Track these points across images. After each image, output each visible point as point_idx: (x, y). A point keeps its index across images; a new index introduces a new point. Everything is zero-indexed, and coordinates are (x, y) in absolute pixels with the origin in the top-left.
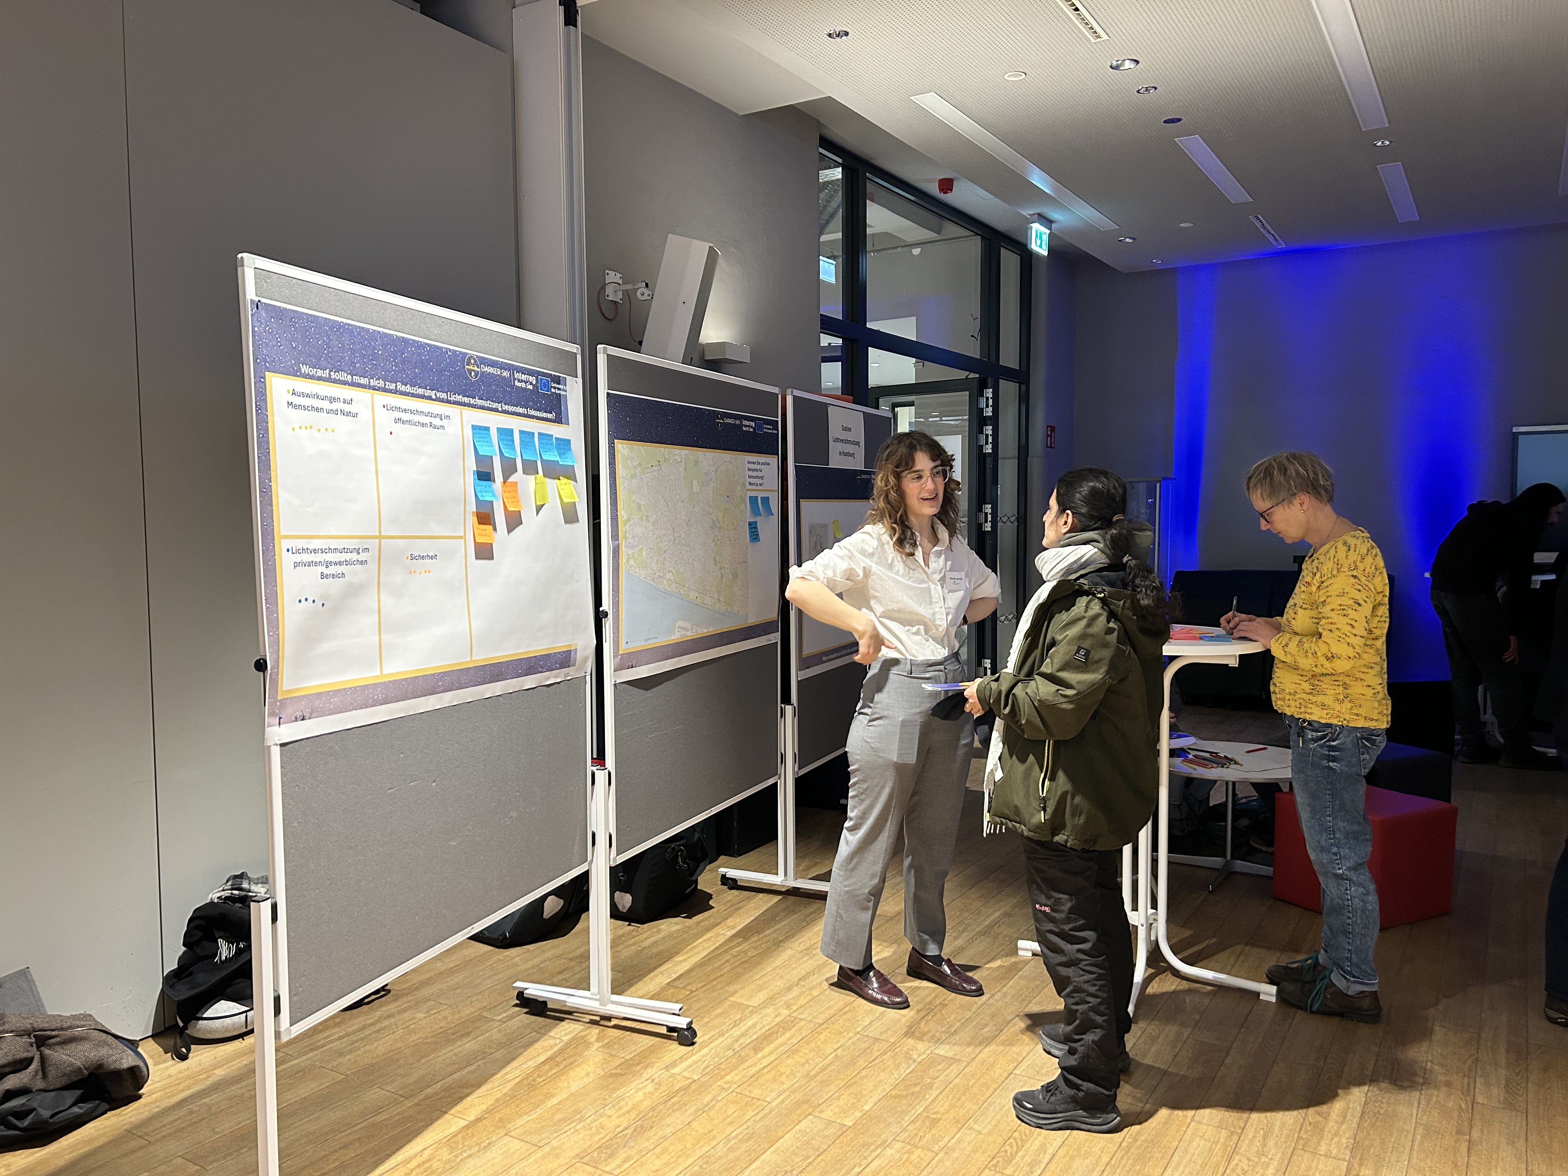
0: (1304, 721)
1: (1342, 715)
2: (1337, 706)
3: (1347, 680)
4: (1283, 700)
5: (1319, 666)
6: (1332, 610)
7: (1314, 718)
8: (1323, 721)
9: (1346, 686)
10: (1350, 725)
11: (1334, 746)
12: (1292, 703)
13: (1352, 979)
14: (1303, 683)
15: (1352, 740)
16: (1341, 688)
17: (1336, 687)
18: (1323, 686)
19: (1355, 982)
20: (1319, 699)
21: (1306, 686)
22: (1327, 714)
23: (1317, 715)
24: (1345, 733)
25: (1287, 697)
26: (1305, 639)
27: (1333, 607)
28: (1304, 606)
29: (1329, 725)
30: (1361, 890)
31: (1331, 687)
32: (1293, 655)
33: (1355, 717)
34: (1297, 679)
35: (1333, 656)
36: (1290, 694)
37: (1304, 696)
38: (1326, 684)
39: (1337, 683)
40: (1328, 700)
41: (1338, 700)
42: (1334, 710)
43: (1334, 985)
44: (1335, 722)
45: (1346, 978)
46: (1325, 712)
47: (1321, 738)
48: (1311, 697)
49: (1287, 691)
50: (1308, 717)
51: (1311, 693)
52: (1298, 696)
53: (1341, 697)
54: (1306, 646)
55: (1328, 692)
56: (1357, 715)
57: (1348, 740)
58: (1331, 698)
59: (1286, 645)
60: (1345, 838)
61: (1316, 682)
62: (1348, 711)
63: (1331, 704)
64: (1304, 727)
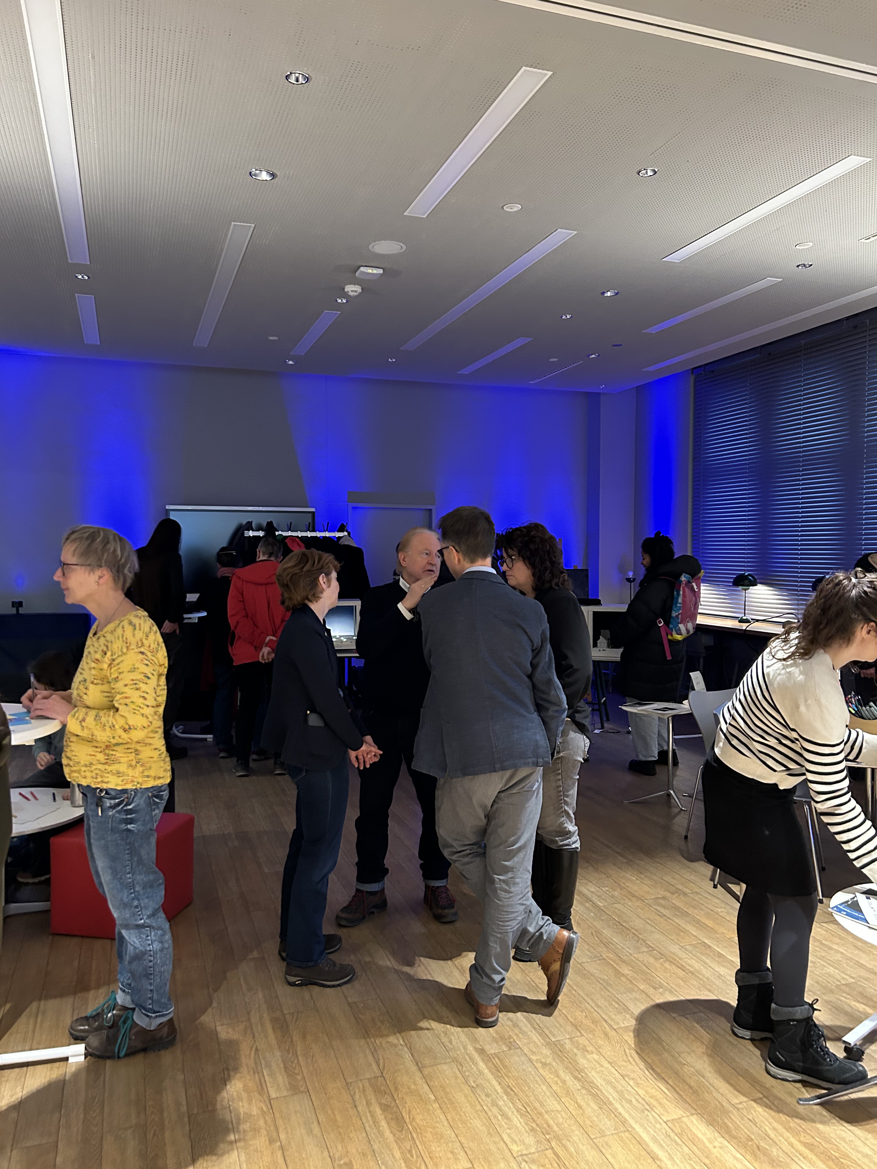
0: (101, 791)
1: (136, 780)
2: (131, 772)
3: (138, 747)
4: (79, 772)
5: (117, 738)
6: (126, 685)
7: (111, 786)
8: (119, 788)
9: (137, 752)
10: (143, 787)
11: (130, 809)
12: (88, 774)
13: (153, 1015)
14: (97, 754)
15: (145, 801)
16: (133, 755)
17: (130, 755)
18: (118, 755)
19: (156, 1016)
20: (114, 767)
21: (101, 757)
22: (122, 781)
23: (113, 783)
24: (139, 795)
25: (83, 769)
26: (101, 713)
27: (126, 683)
28: (95, 681)
29: (124, 791)
30: (159, 932)
31: (125, 755)
32: (90, 729)
33: (146, 779)
34: (91, 751)
35: (130, 728)
36: (86, 766)
37: (100, 766)
38: (119, 753)
39: (130, 751)
40: (123, 768)
41: (131, 766)
42: (128, 776)
43: (138, 1025)
44: (129, 786)
45: (148, 1016)
46: (121, 778)
47: (119, 804)
48: (107, 767)
49: (82, 763)
50: (105, 786)
51: (106, 763)
52: (94, 767)
53: (134, 763)
54: (103, 720)
55: (123, 760)
56: (148, 777)
57: (142, 801)
58: (125, 765)
59: (84, 720)
60: (143, 889)
61: (111, 752)
62: (141, 774)
63: (125, 770)
64: (102, 797)
